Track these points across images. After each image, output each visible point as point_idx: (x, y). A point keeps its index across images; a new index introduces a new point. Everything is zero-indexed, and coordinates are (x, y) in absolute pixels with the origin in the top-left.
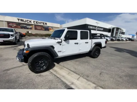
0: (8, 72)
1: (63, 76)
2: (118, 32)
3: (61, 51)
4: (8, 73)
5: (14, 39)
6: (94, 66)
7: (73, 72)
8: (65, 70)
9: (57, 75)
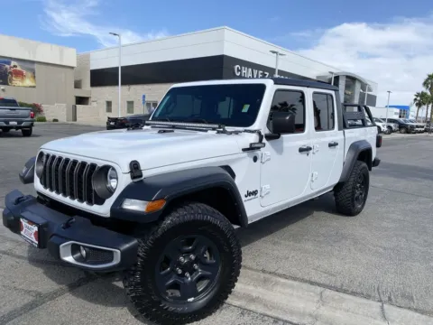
1: (314, 317)
3: (255, 193)
7: (330, 287)
8: (292, 287)
9: (280, 316)
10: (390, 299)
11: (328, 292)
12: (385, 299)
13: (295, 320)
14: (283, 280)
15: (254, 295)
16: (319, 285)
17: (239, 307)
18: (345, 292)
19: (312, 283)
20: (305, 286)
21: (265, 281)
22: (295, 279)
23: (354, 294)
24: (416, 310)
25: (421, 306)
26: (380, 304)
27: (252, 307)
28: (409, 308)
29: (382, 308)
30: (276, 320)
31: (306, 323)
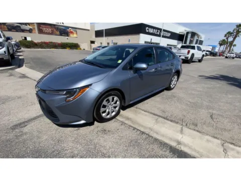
0: (25, 130)
1: (151, 129)
2: (193, 40)
4: (26, 134)
5: (5, 52)
6: (190, 103)
7: (162, 117)
8: (146, 115)
9: (137, 127)
10: (187, 125)
11: (160, 119)
12: (184, 124)
13: (142, 130)
14: (143, 112)
15: (130, 117)
16: (157, 115)
17: (122, 122)
18: (168, 119)
19: (154, 114)
20: (151, 115)
22: (148, 112)
23: (171, 121)
24: (198, 131)
25: (200, 130)
26: (181, 126)
27: (126, 122)
28: (195, 130)
29: (182, 129)
30: (134, 129)
31: (147, 131)
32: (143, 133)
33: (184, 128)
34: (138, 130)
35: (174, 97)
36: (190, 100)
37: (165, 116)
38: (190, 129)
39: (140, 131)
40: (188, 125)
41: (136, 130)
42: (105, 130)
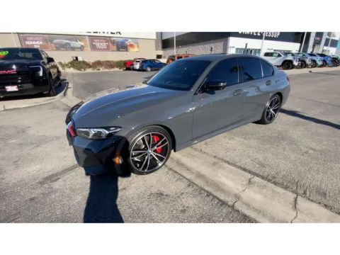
1: (237, 197)
4: (56, 191)
6: (314, 150)
7: (259, 176)
8: (231, 171)
9: (213, 192)
10: (305, 193)
11: (256, 179)
12: (301, 192)
13: (222, 197)
15: (203, 173)
16: (250, 172)
17: (189, 180)
18: (269, 181)
19: (245, 170)
20: (240, 171)
21: (214, 164)
22: (235, 165)
23: (275, 183)
24: (326, 206)
26: (296, 196)
27: (197, 181)
29: (296, 199)
30: (209, 194)
31: (230, 200)
32: (223, 203)
33: (299, 198)
34: (215, 197)
35: (283, 139)
36: (314, 145)
37: (266, 174)
38: (312, 201)
39: (218, 199)
40: (308, 193)
41: (211, 197)
42: (162, 194)
